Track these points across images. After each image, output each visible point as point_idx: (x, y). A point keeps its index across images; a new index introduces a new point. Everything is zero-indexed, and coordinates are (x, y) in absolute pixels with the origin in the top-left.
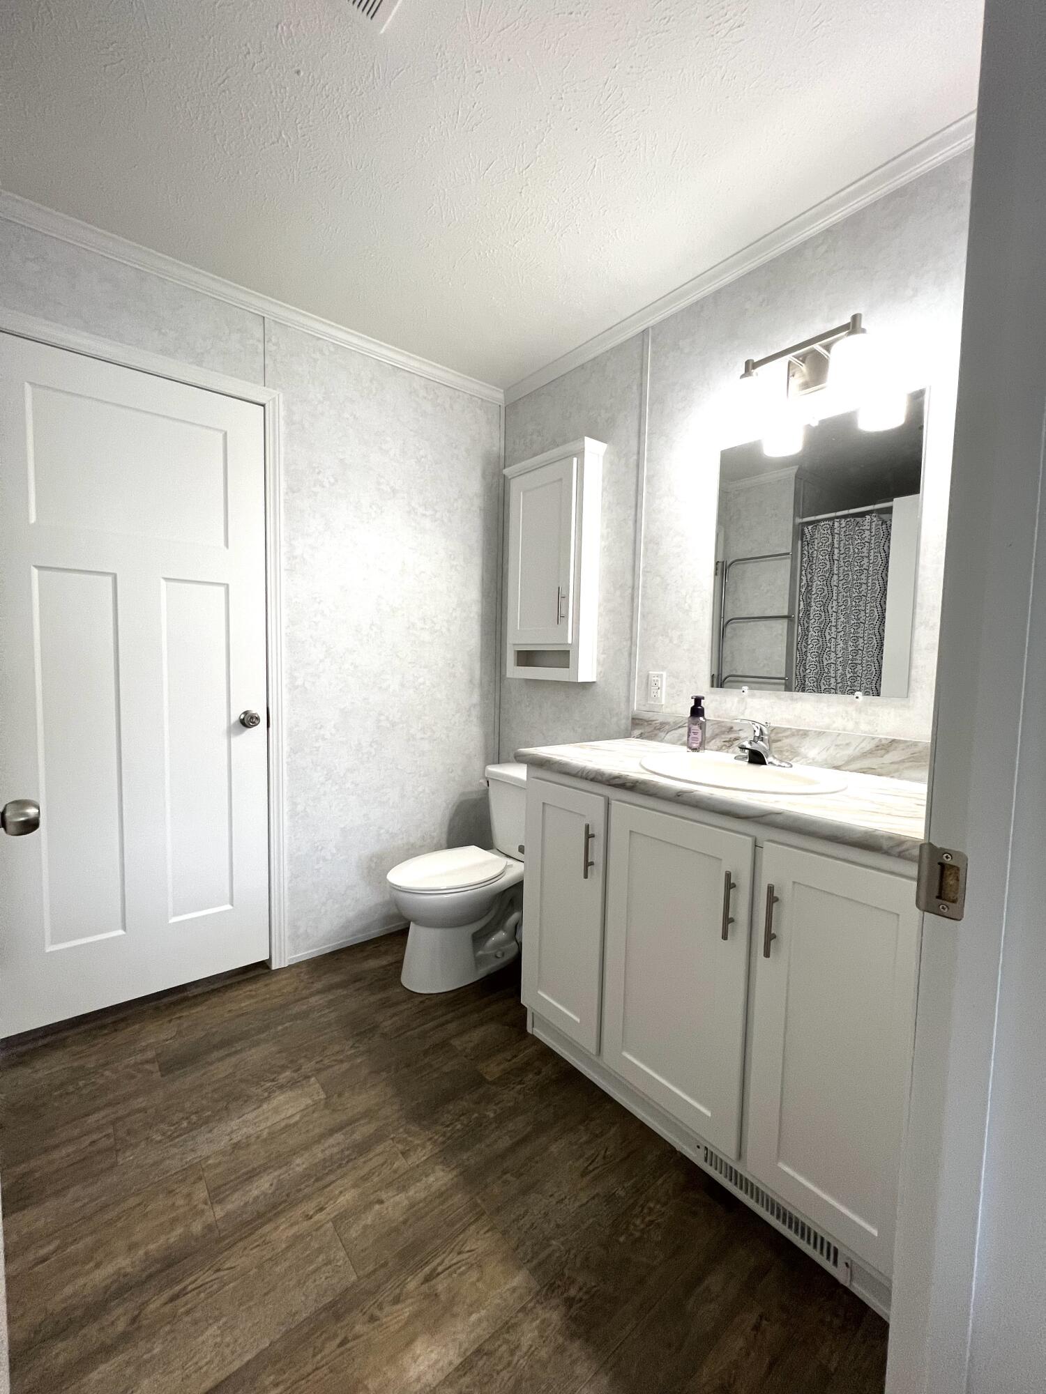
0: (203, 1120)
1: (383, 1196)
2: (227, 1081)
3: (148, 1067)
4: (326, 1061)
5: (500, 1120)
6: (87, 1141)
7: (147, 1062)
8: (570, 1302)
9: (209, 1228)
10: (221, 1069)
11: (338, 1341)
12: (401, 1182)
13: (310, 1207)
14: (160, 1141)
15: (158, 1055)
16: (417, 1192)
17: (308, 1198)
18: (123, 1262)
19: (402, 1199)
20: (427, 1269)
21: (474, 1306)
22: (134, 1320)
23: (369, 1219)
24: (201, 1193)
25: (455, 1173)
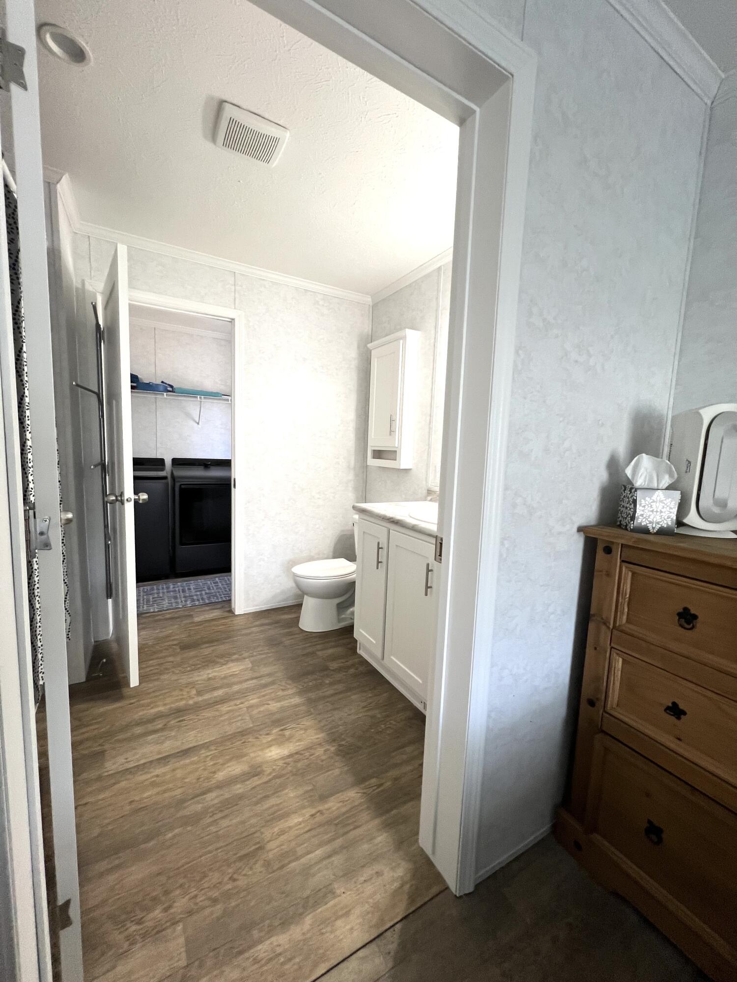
0: (196, 668)
1: (270, 702)
2: (209, 656)
3: (174, 647)
4: (255, 654)
5: (331, 684)
6: (148, 669)
7: (175, 645)
8: (340, 745)
9: (196, 703)
10: (206, 651)
11: (242, 742)
12: (278, 699)
13: (238, 702)
14: (178, 673)
15: (179, 643)
16: (285, 703)
17: (237, 699)
18: (161, 709)
19: (278, 705)
20: (282, 728)
21: (299, 740)
22: (165, 725)
23: (262, 709)
24: (194, 692)
25: (303, 699)
